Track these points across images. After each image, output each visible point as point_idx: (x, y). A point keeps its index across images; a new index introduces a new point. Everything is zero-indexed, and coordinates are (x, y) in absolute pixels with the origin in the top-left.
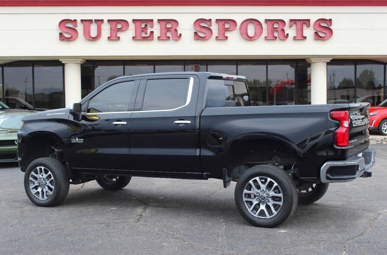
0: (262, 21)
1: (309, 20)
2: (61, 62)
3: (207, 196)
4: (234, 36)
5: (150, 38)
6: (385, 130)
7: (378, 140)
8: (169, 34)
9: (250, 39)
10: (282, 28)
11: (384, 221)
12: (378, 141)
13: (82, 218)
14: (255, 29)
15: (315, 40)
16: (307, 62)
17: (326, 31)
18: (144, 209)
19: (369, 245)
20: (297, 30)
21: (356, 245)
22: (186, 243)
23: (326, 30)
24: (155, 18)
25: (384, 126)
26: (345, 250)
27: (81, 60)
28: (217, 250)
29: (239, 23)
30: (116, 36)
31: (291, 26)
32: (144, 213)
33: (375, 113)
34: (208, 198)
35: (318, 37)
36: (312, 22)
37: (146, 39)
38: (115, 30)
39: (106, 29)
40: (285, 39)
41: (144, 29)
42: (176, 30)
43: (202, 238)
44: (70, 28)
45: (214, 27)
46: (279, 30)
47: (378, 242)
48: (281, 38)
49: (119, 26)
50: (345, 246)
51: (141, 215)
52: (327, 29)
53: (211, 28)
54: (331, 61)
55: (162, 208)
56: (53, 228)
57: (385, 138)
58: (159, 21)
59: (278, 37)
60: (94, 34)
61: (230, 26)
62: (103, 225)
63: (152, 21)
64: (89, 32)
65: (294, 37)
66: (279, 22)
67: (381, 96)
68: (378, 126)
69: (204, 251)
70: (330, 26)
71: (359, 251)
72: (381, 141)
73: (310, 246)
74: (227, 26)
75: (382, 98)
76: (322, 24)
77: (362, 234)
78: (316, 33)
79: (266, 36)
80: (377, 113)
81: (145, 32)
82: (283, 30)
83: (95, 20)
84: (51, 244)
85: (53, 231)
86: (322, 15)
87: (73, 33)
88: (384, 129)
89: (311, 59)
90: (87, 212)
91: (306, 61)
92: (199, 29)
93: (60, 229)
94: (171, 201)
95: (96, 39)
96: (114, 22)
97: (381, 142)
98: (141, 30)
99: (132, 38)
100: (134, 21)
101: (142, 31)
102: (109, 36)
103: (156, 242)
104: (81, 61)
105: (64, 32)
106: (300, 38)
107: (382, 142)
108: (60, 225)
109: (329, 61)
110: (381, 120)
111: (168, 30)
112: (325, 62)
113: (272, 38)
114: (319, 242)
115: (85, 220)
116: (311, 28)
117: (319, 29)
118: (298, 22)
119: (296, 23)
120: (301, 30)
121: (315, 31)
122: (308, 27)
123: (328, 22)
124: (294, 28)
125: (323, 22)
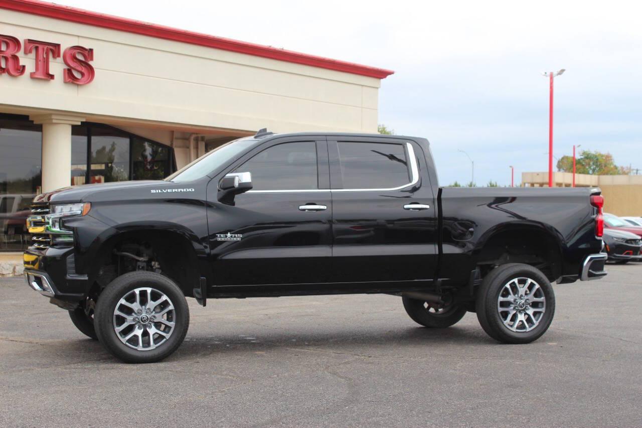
1: (58, 46)
10: (13, 53)
36: (63, 49)
52: (85, 67)
82: (16, 58)
86: (79, 39)
106: (43, 77)
109: (79, 123)
112: (69, 124)
116: (60, 59)
117: (72, 64)
118: (41, 47)
119: (37, 48)
120: (44, 62)
121: (66, 67)
122: (54, 57)
123: (86, 53)
124: (33, 55)
125: (79, 53)
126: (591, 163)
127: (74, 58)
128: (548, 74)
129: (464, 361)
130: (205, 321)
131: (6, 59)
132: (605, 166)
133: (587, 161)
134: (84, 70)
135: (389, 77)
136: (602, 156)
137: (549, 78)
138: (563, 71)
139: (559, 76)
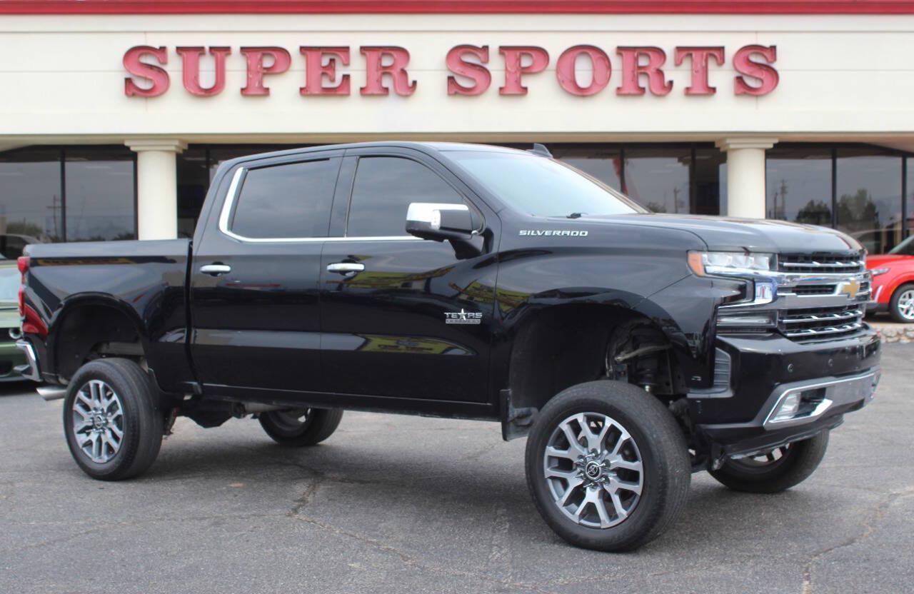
0: (610, 50)
2: (128, 148)
3: (469, 458)
4: (542, 86)
5: (341, 91)
6: (905, 311)
7: (889, 334)
8: (387, 83)
9: (583, 93)
11: (907, 511)
12: (890, 337)
13: (155, 507)
14: (594, 70)
15: (737, 94)
16: (719, 149)
17: (763, 75)
18: (312, 487)
19: (868, 566)
20: (694, 72)
21: (837, 567)
22: (409, 563)
23: (764, 72)
24: (355, 44)
25: (904, 300)
26: (808, 578)
27: (177, 143)
28: (486, 578)
29: (554, 55)
30: (261, 86)
32: (311, 496)
33: (881, 271)
34: (471, 462)
35: (745, 88)
36: (730, 53)
37: (333, 93)
38: (258, 72)
39: (236, 71)
40: (663, 92)
41: (328, 70)
42: (404, 72)
43: (449, 552)
44: (151, 67)
45: (496, 66)
46: (651, 71)
47: (892, 560)
48: (654, 91)
49: (268, 63)
50: (807, 568)
51: (303, 500)
52: (765, 70)
53: (488, 67)
55: (356, 484)
56: (82, 528)
57: (905, 330)
58: (364, 49)
59: (647, 90)
60: (207, 80)
61: (534, 62)
62: (205, 523)
63: (346, 49)
64: (196, 78)
65: (688, 89)
66: (650, 53)
67: (896, 232)
68: (888, 301)
69: (452, 581)
70: (772, 62)
71: (845, 579)
72: (895, 336)
73: (720, 570)
74: (526, 62)
75: (899, 236)
76: (754, 59)
77: (851, 541)
78: (740, 80)
79: (620, 85)
80: (886, 270)
81: (330, 77)
83: (211, 48)
84: (69, 566)
85: (80, 536)
86: (753, 36)
87: (158, 80)
88: (902, 309)
89: (728, 141)
90: (171, 492)
91: (717, 146)
92: (458, 69)
93: (97, 531)
94: (381, 468)
95: (212, 94)
96: (254, 54)
97: (896, 339)
98: (320, 72)
99: (298, 90)
100: (304, 50)
101: (323, 74)
102: (244, 86)
103: (333, 561)
104: (176, 146)
105: (134, 75)
106: (702, 92)
107: (899, 340)
108: (98, 522)
110: (895, 287)
111: (386, 71)
113: (635, 92)
114: (743, 560)
115: (162, 510)
118: (696, 54)
119: (691, 57)
120: (702, 71)
121: (736, 75)
122: (719, 64)
123: (767, 53)
124: (686, 66)
125: (754, 53)
127: (748, 62)
131: (647, 75)
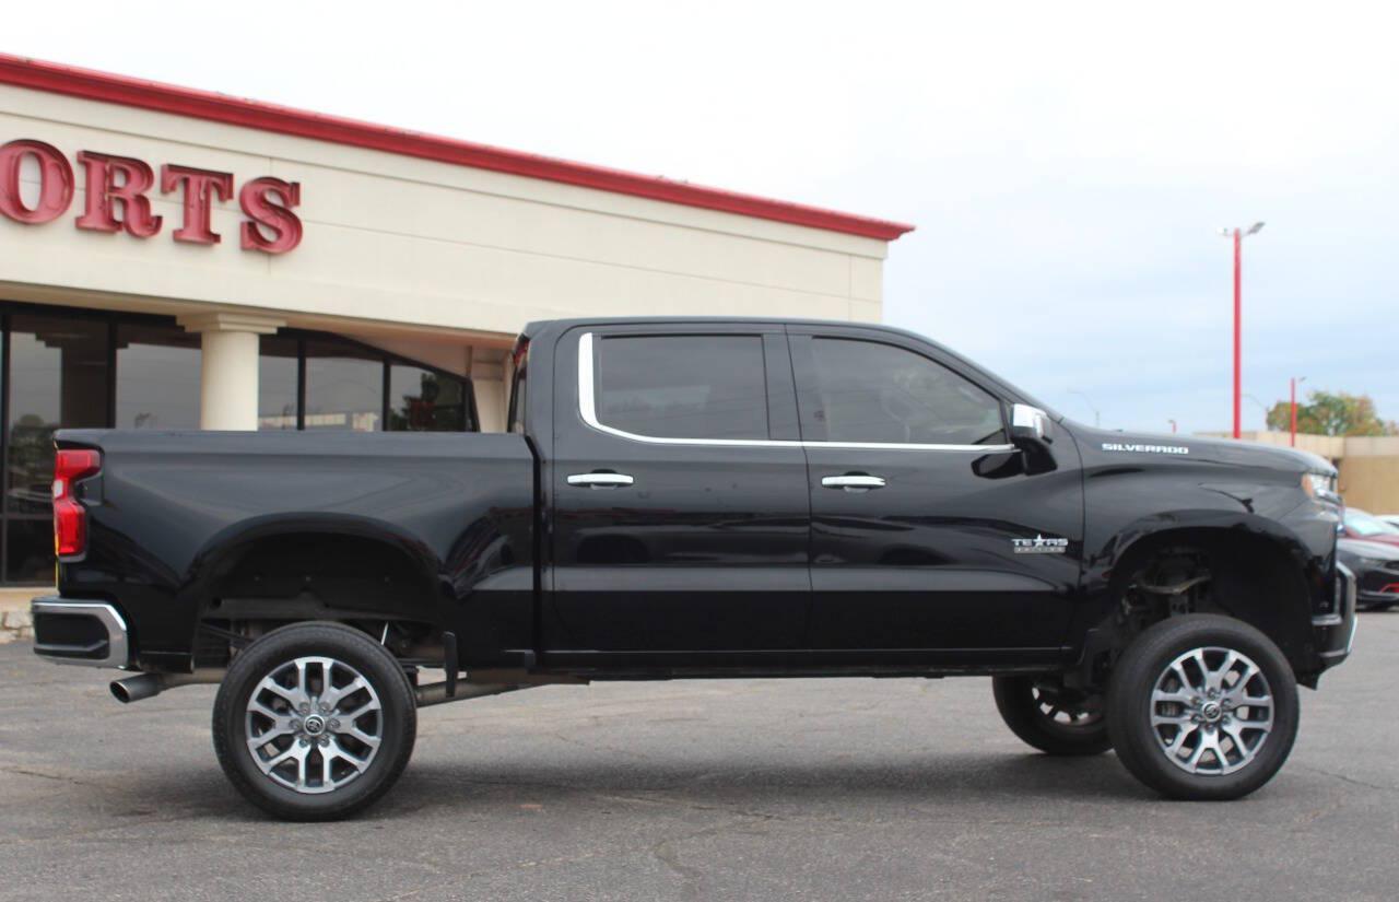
1: (228, 177)
10: (137, 191)
31: (166, 189)
52: (283, 218)
54: (280, 330)
82: (143, 202)
106: (198, 239)
109: (274, 331)
112: (255, 333)
113: (102, 226)
116: (234, 204)
117: (257, 213)
118: (194, 180)
119: (186, 182)
120: (201, 208)
121: (245, 219)
122: (222, 198)
123: (286, 191)
124: (178, 195)
125: (271, 190)
126: (1332, 415)
127: (262, 201)
128: (1231, 231)
129: (974, 830)
130: (460, 730)
131: (124, 203)
132: (1360, 420)
133: (1324, 410)
134: (281, 224)
135: (904, 237)
136: (1353, 401)
137: (1231, 242)
138: (1259, 225)
139: (1252, 235)
